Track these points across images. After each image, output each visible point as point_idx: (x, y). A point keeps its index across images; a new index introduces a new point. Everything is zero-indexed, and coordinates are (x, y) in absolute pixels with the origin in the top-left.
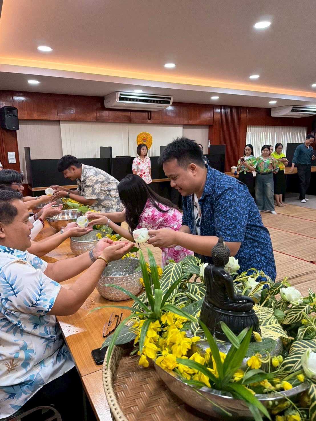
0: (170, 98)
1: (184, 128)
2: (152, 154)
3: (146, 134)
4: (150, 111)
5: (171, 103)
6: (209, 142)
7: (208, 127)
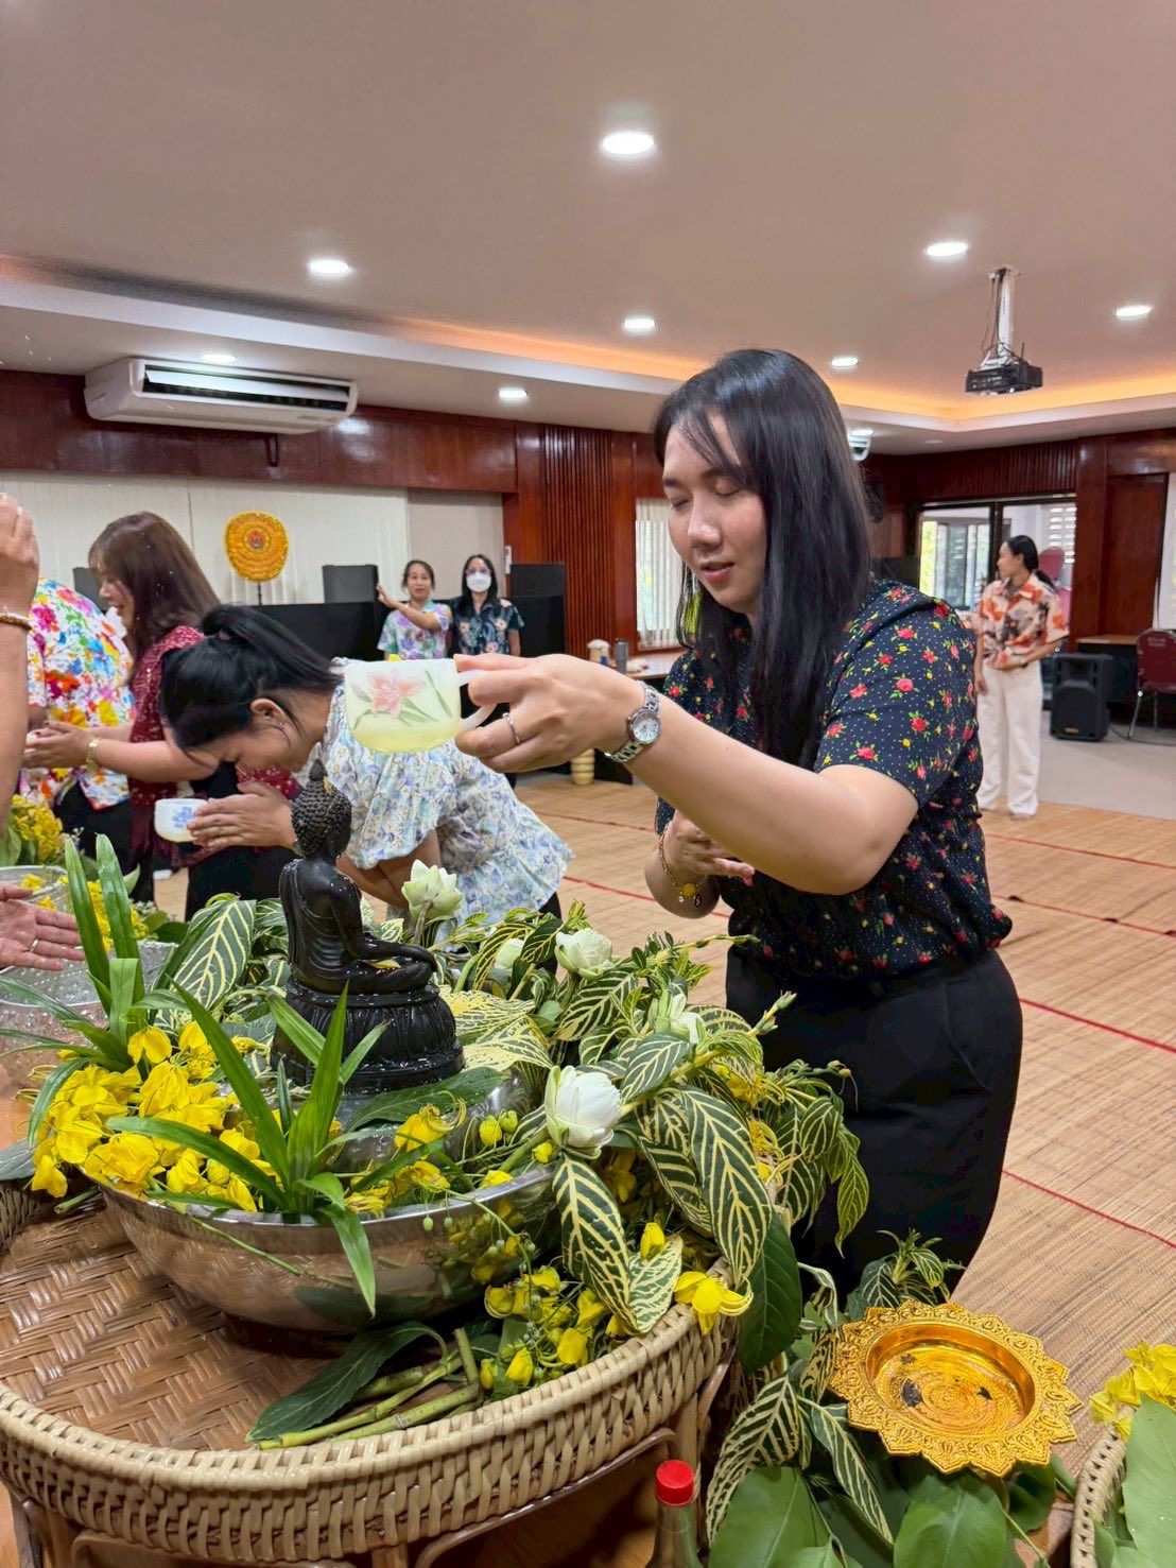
0: (346, 390)
1: (411, 500)
2: (294, 595)
3: (263, 518)
4: (275, 436)
5: (352, 407)
6: (506, 552)
7: (500, 499)
